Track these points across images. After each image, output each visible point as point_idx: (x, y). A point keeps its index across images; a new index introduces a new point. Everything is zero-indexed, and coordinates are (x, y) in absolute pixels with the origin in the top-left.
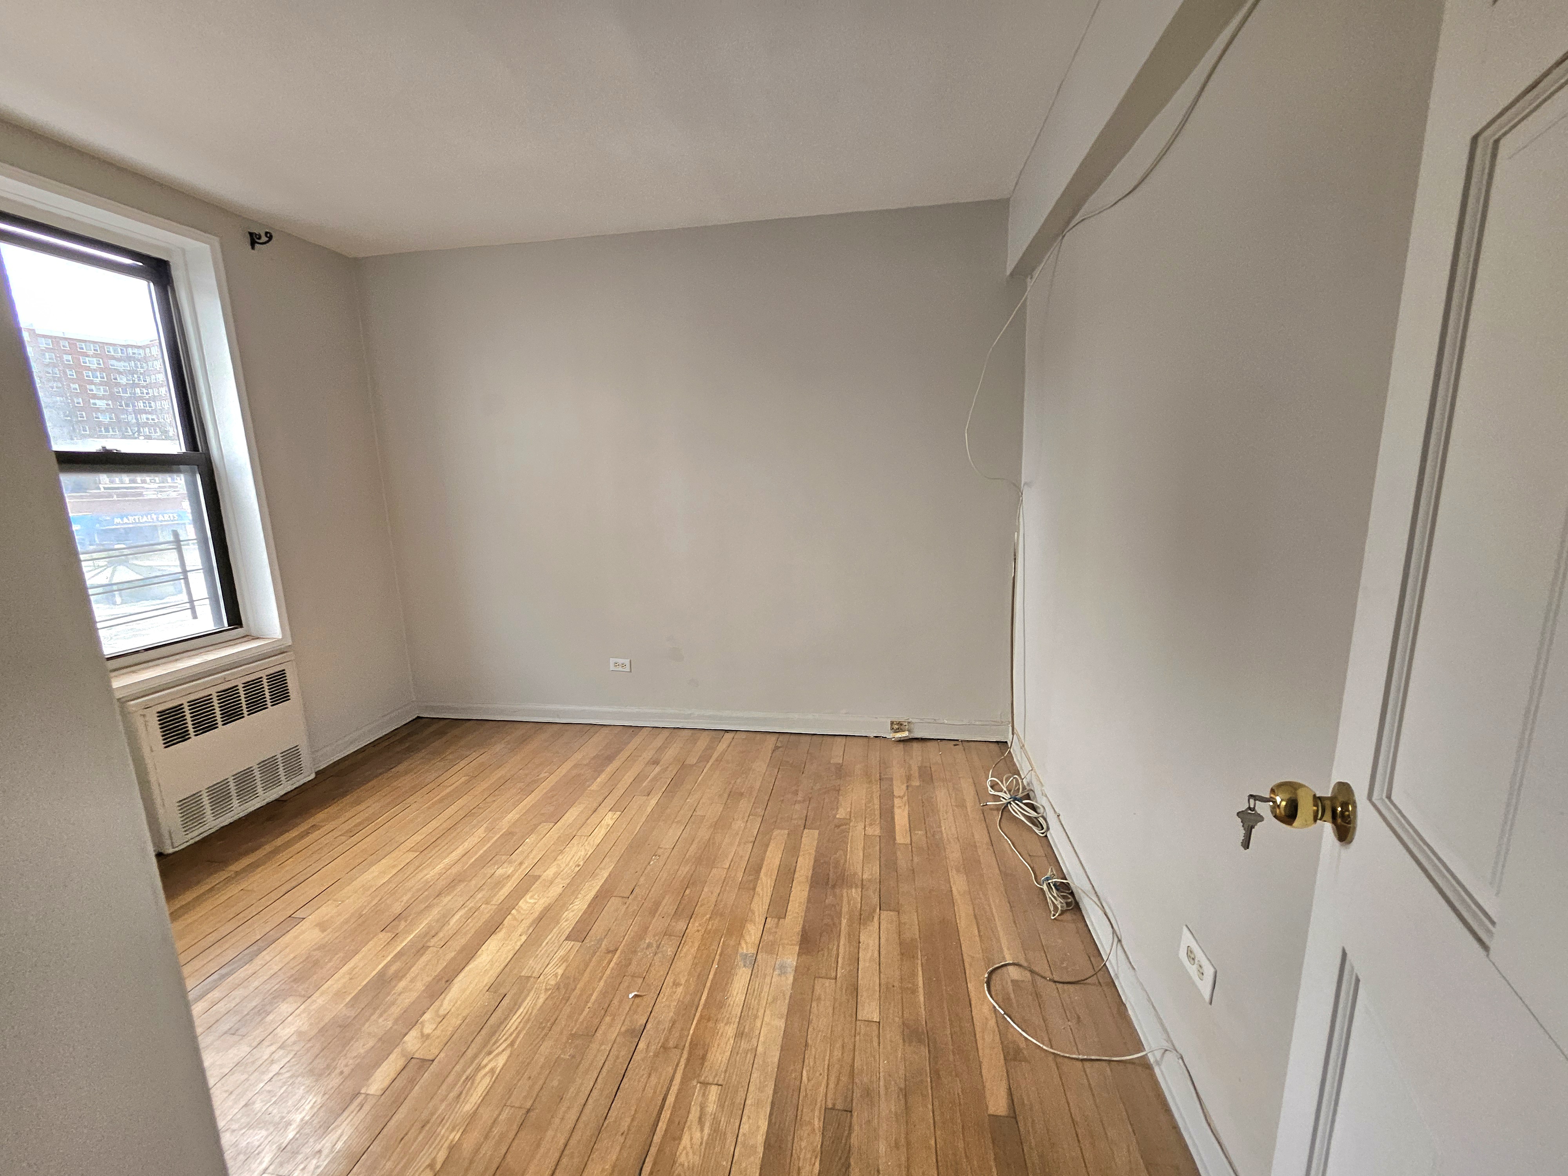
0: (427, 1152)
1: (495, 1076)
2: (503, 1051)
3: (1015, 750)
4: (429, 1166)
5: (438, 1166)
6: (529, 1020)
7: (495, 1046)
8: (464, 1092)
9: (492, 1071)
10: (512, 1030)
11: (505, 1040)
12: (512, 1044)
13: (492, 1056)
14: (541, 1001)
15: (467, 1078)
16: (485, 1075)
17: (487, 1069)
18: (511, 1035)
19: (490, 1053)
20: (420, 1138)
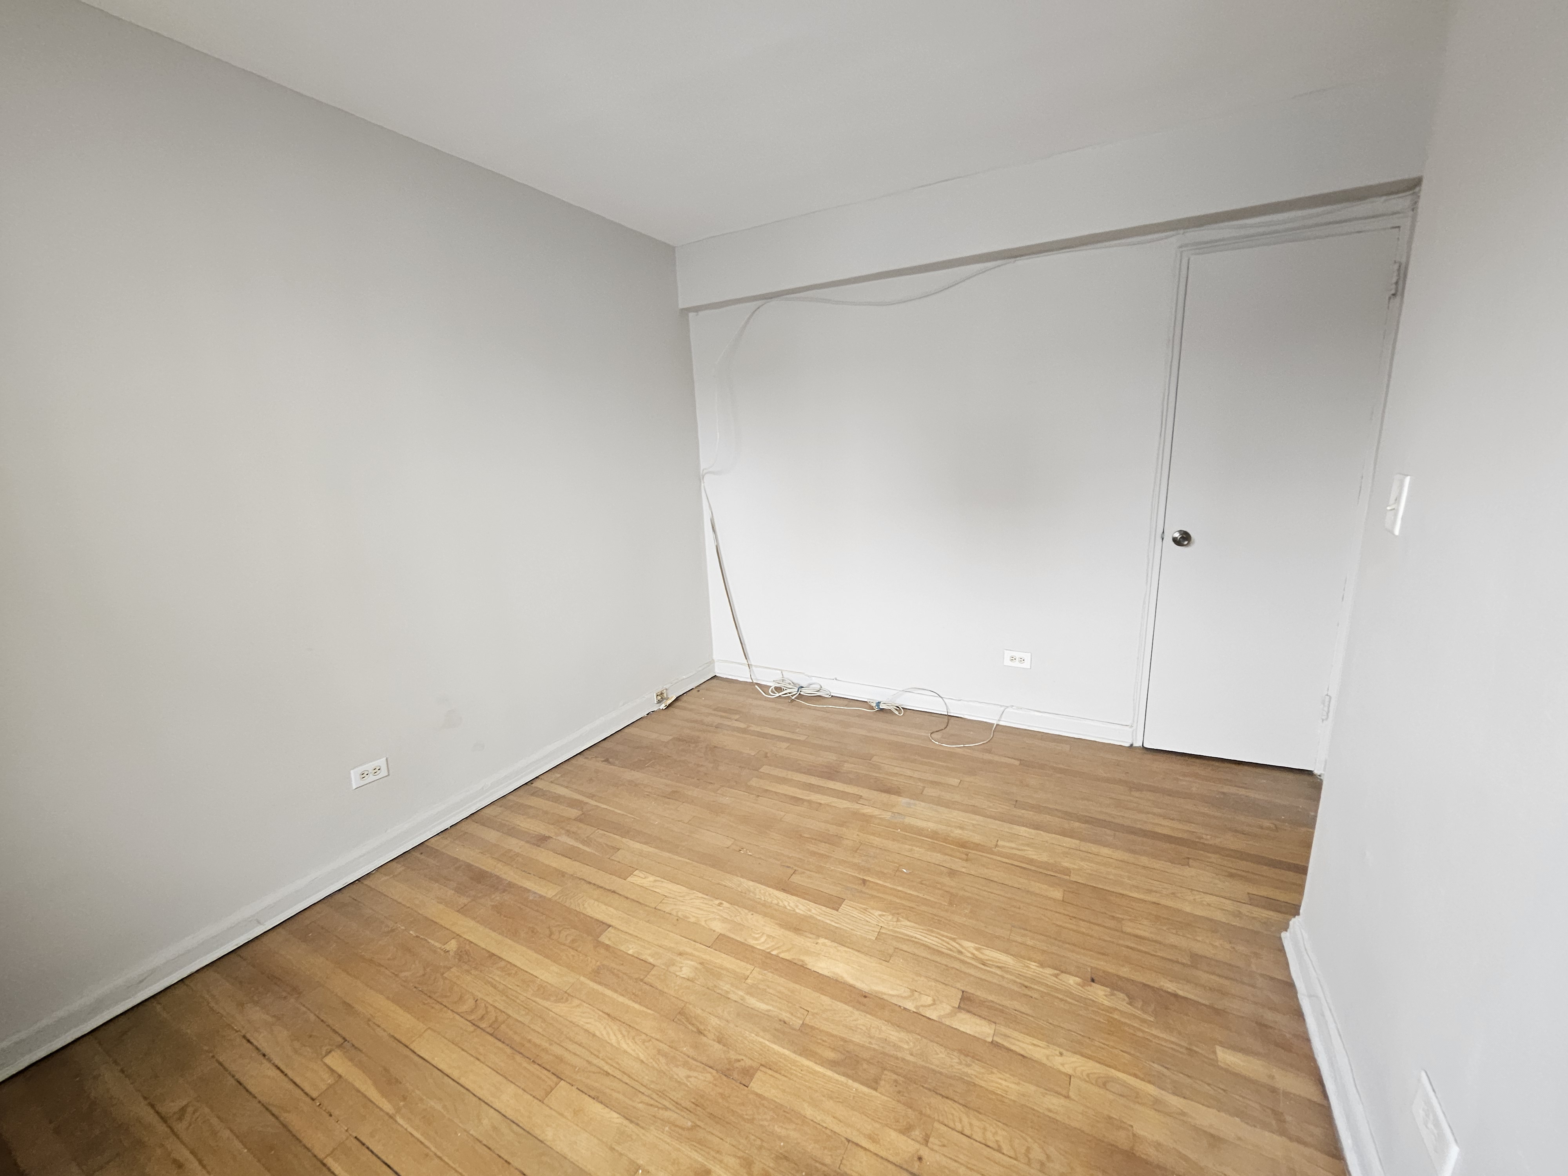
0: (1045, 980)
1: (982, 947)
2: (959, 944)
3: (717, 675)
4: (1057, 977)
5: (1056, 972)
6: (928, 930)
7: (954, 949)
8: (997, 964)
9: (977, 949)
10: (940, 941)
11: (948, 943)
12: (953, 940)
13: (963, 951)
14: (909, 923)
15: (984, 965)
16: (982, 953)
17: (976, 952)
18: (943, 941)
19: (960, 952)
20: (1036, 987)
